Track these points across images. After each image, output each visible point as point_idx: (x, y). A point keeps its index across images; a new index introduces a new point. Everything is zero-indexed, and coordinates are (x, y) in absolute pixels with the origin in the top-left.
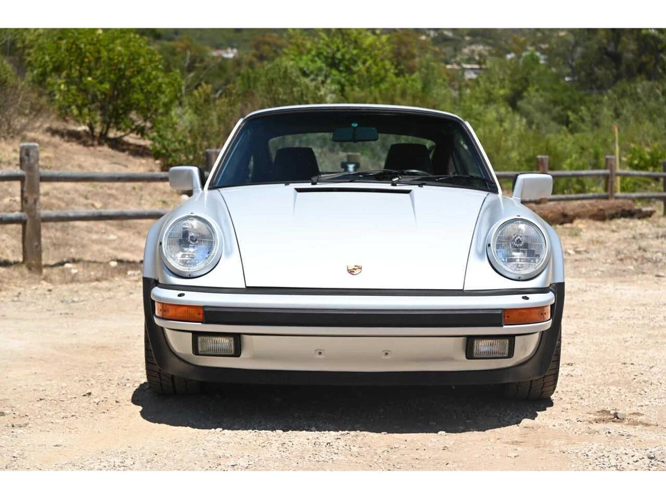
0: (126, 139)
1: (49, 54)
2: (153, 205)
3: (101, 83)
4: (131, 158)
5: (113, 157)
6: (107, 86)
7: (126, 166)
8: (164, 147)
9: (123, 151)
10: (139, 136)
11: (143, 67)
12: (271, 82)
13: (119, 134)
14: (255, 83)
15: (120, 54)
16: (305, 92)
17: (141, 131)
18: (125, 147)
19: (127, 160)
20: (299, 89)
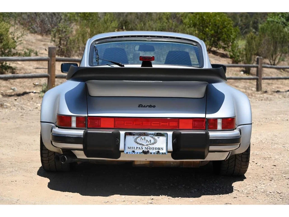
0: (218, 51)
1: (192, 20)
2: (232, 75)
3: (211, 31)
4: (221, 58)
5: (214, 57)
6: (213, 32)
7: (220, 61)
8: (234, 55)
9: (217, 55)
10: (223, 50)
11: (226, 25)
12: (273, 30)
13: (215, 49)
14: (266, 31)
15: (219, 20)
16: (285, 35)
17: (224, 48)
18: (218, 54)
19: (219, 59)
20: (283, 34)
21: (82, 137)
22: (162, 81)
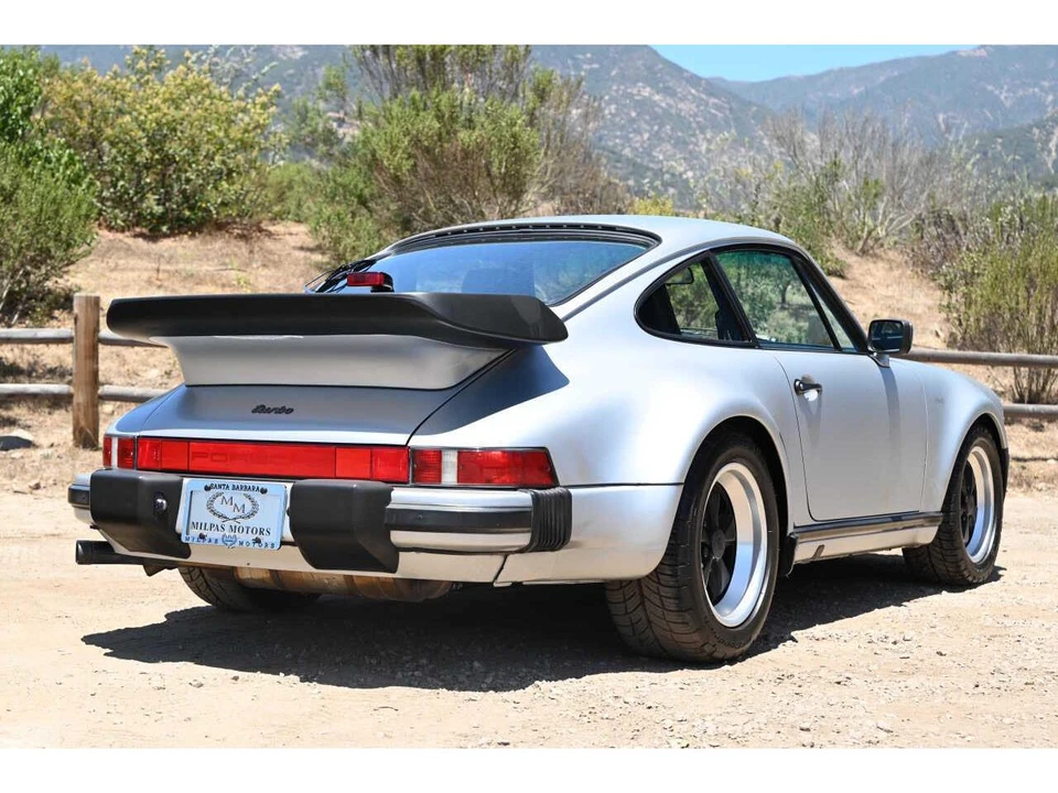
21: (88, 489)
22: (301, 337)
